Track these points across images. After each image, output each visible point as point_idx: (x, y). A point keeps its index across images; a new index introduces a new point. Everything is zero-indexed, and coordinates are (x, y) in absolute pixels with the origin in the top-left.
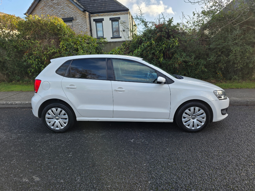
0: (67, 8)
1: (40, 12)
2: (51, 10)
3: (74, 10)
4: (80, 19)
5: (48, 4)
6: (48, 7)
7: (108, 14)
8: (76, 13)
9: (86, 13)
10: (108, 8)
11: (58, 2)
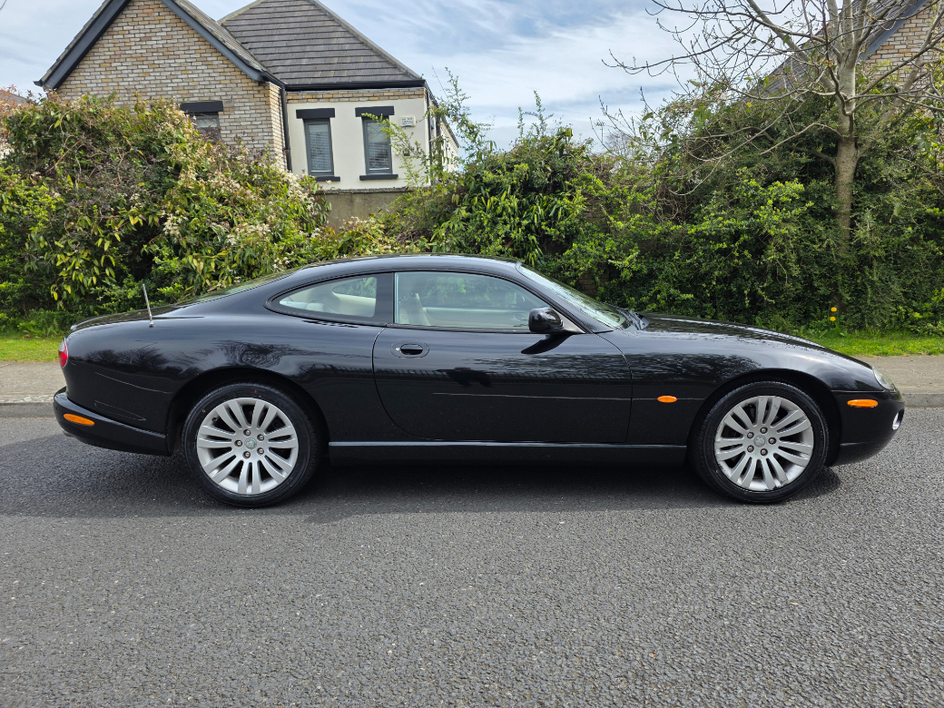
0: (198, 68)
1: (98, 77)
2: (138, 71)
3: (226, 74)
4: (248, 108)
5: (127, 52)
6: (128, 60)
7: (350, 95)
8: (232, 85)
9: (271, 88)
10: (351, 73)
11: (166, 46)
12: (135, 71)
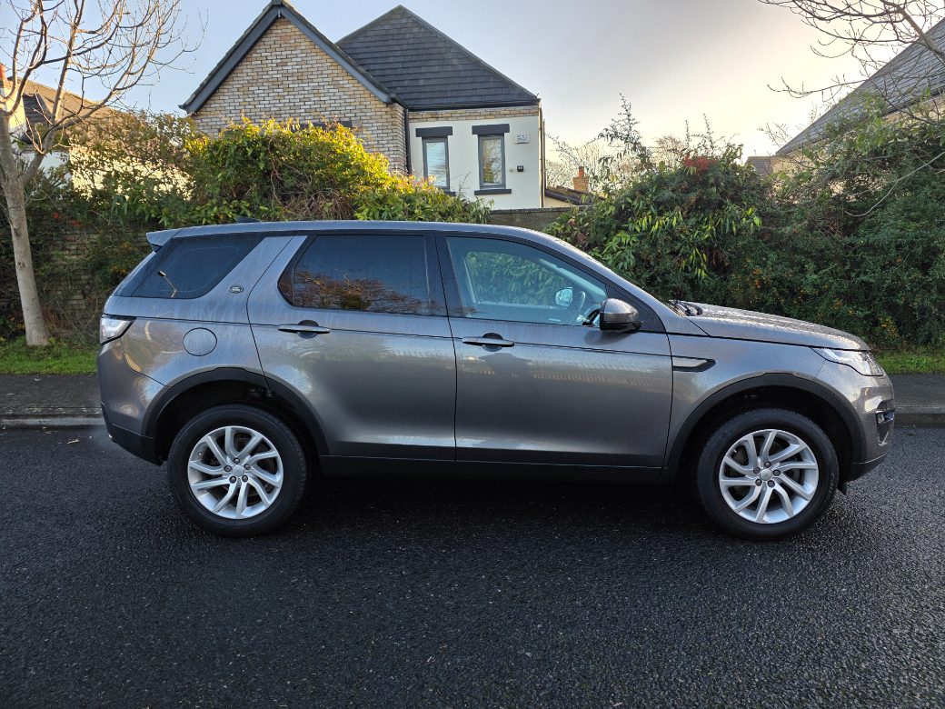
0: (330, 90)
1: (236, 101)
2: (274, 94)
3: (356, 96)
4: (376, 128)
5: (264, 77)
6: (265, 84)
7: (468, 114)
8: (361, 107)
9: (397, 109)
10: (466, 93)
11: (301, 71)
12: (271, 95)
